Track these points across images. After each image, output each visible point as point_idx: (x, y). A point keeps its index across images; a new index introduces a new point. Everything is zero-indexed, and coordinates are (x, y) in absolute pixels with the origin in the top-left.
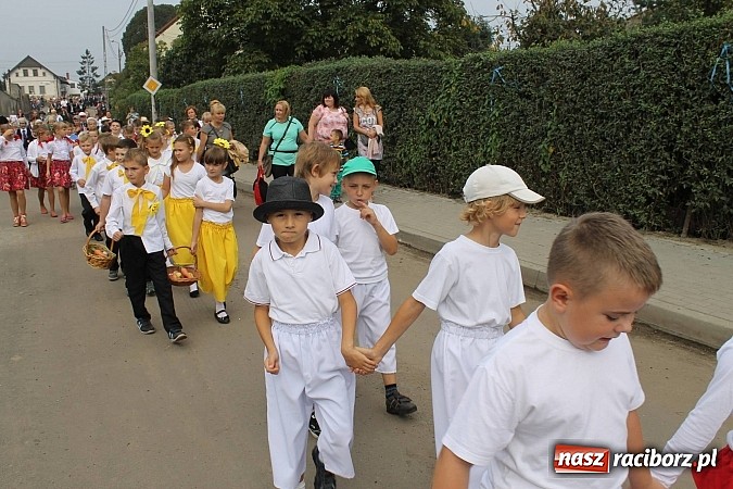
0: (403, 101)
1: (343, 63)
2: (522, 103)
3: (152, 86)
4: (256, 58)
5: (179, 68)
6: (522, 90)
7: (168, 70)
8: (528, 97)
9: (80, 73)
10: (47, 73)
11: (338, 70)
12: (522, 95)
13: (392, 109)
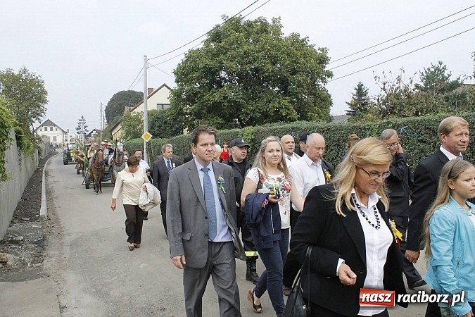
0: (338, 145)
1: (294, 124)
2: (422, 145)
3: (147, 137)
4: (216, 121)
5: (160, 127)
6: (420, 138)
7: (152, 128)
8: (425, 142)
9: (77, 129)
10: (58, 129)
11: (293, 128)
12: (421, 141)
13: (332, 150)
